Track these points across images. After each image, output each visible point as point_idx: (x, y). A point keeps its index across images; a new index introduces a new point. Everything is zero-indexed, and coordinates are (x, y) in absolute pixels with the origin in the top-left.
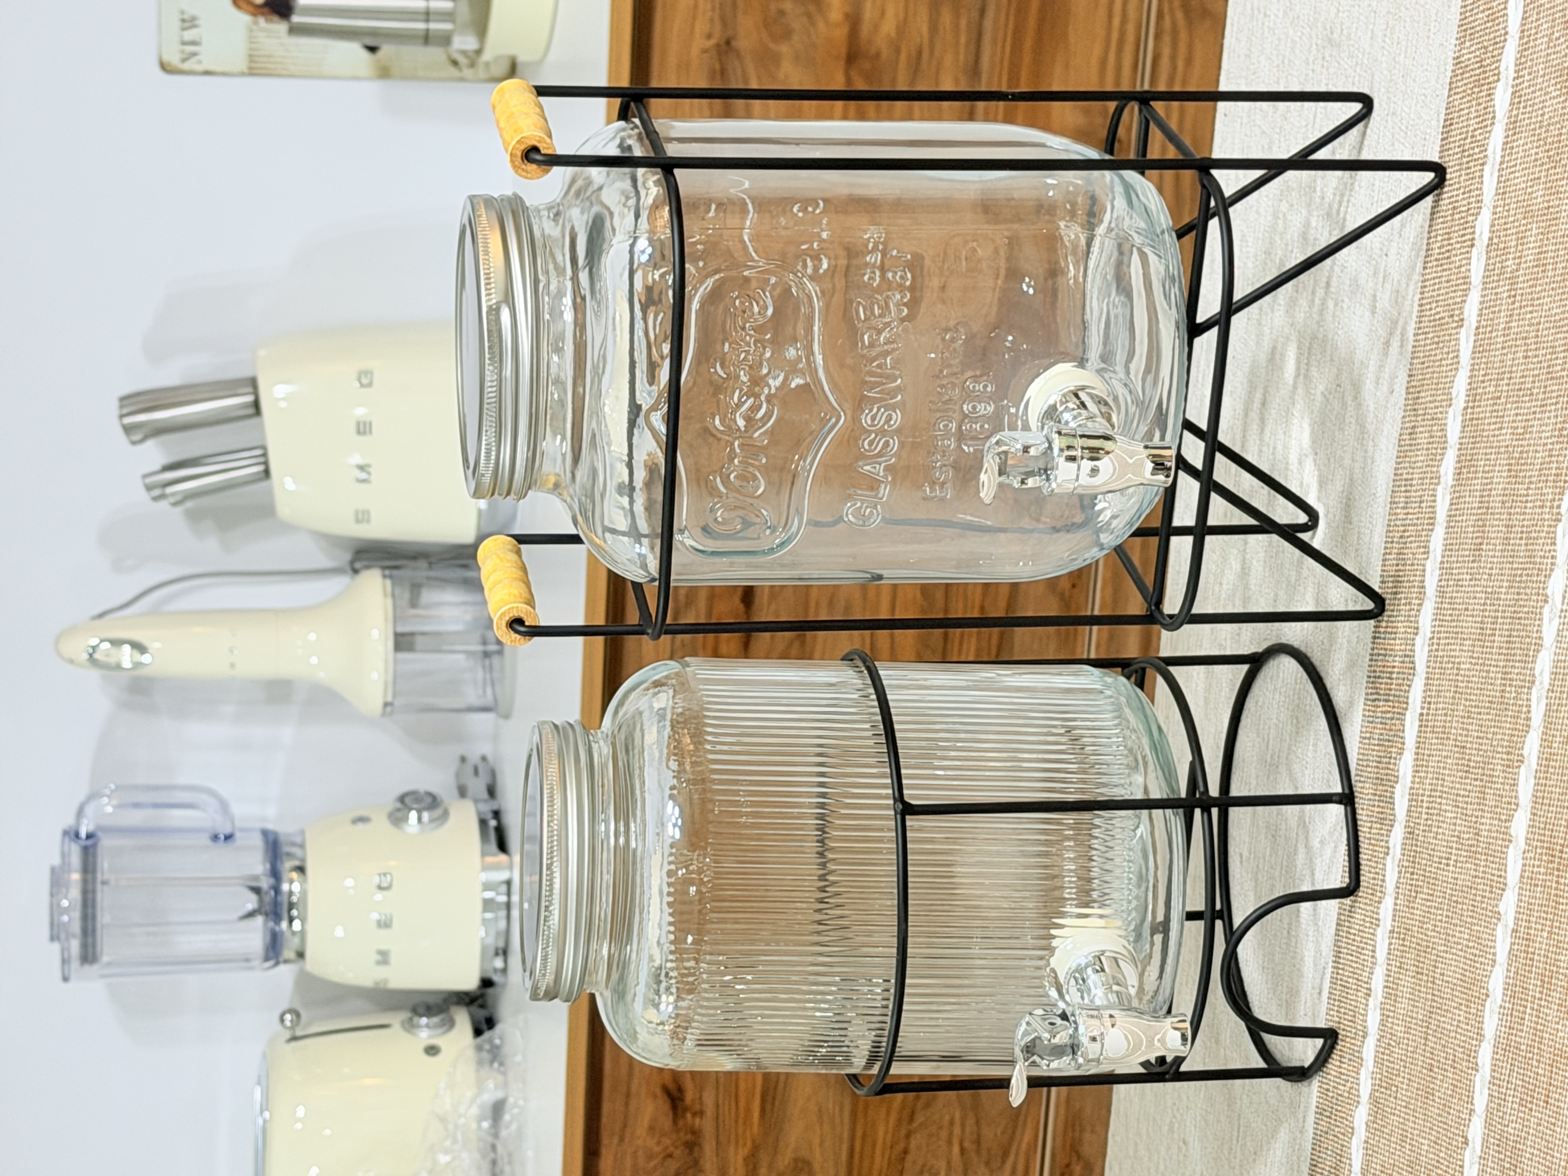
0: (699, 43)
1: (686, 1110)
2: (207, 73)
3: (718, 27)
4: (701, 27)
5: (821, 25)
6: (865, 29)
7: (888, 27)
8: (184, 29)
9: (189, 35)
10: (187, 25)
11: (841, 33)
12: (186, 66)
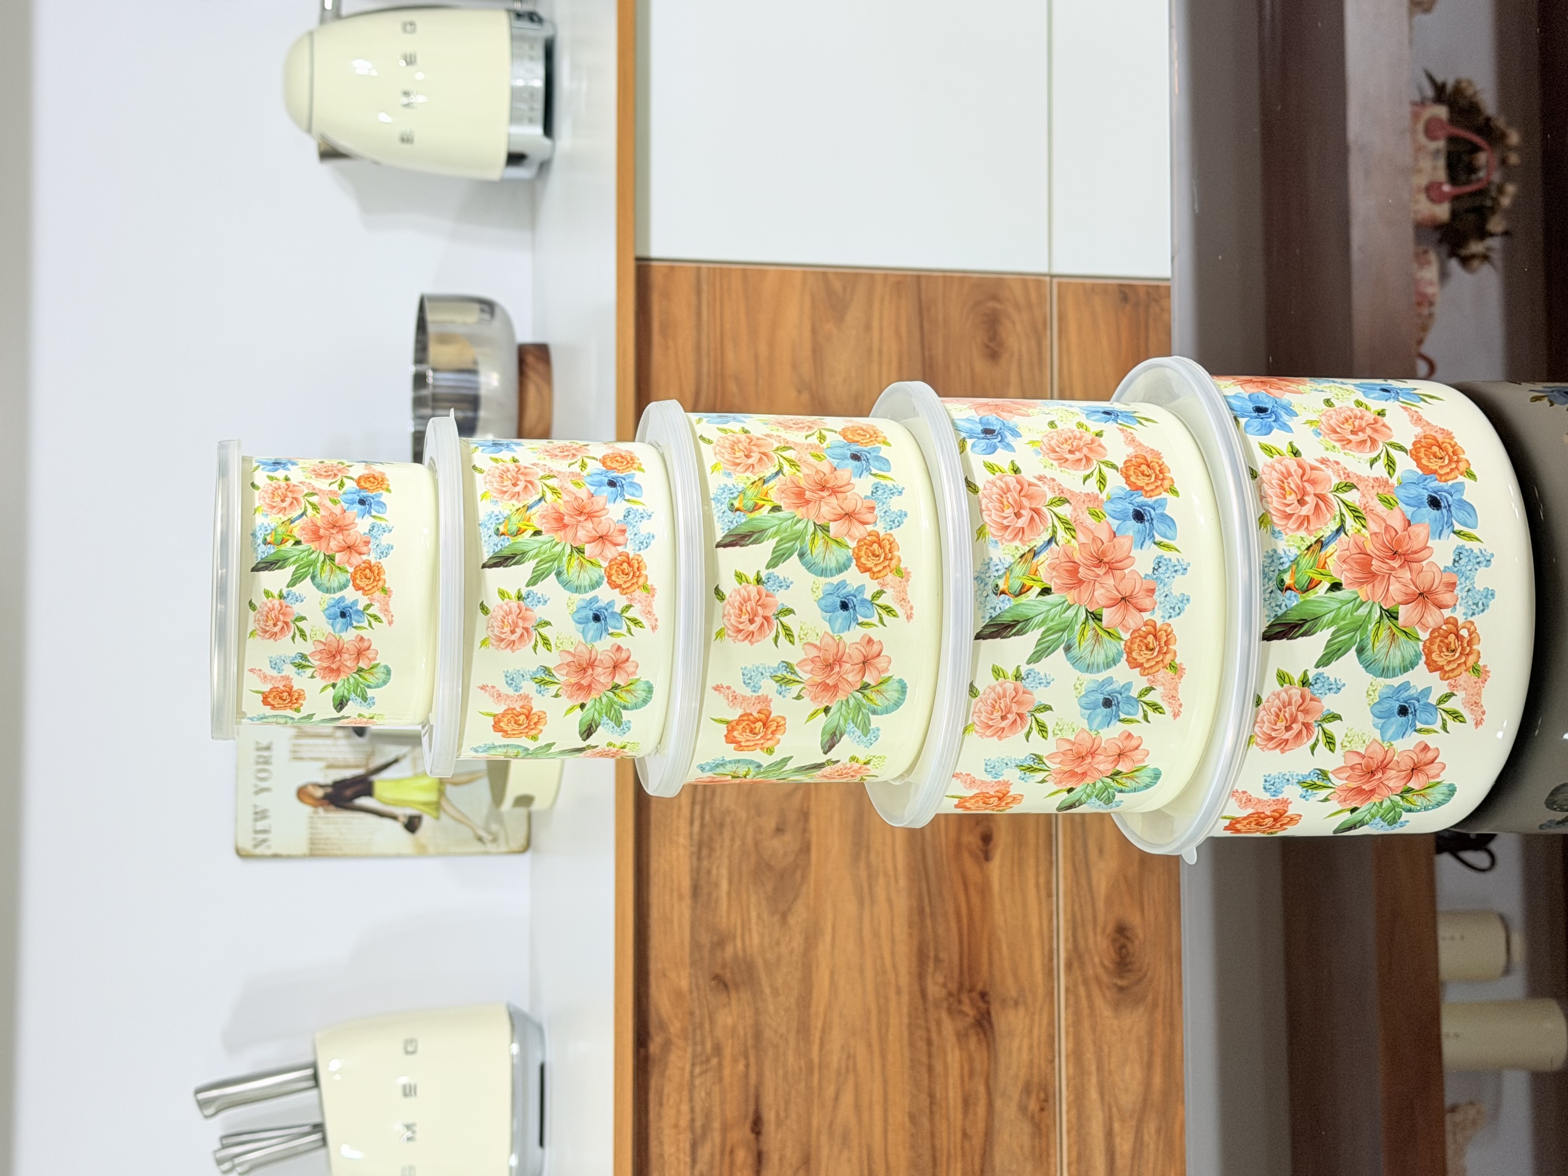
2: (276, 856)
8: (256, 820)
9: (260, 825)
10: (258, 816)
12: (258, 851)
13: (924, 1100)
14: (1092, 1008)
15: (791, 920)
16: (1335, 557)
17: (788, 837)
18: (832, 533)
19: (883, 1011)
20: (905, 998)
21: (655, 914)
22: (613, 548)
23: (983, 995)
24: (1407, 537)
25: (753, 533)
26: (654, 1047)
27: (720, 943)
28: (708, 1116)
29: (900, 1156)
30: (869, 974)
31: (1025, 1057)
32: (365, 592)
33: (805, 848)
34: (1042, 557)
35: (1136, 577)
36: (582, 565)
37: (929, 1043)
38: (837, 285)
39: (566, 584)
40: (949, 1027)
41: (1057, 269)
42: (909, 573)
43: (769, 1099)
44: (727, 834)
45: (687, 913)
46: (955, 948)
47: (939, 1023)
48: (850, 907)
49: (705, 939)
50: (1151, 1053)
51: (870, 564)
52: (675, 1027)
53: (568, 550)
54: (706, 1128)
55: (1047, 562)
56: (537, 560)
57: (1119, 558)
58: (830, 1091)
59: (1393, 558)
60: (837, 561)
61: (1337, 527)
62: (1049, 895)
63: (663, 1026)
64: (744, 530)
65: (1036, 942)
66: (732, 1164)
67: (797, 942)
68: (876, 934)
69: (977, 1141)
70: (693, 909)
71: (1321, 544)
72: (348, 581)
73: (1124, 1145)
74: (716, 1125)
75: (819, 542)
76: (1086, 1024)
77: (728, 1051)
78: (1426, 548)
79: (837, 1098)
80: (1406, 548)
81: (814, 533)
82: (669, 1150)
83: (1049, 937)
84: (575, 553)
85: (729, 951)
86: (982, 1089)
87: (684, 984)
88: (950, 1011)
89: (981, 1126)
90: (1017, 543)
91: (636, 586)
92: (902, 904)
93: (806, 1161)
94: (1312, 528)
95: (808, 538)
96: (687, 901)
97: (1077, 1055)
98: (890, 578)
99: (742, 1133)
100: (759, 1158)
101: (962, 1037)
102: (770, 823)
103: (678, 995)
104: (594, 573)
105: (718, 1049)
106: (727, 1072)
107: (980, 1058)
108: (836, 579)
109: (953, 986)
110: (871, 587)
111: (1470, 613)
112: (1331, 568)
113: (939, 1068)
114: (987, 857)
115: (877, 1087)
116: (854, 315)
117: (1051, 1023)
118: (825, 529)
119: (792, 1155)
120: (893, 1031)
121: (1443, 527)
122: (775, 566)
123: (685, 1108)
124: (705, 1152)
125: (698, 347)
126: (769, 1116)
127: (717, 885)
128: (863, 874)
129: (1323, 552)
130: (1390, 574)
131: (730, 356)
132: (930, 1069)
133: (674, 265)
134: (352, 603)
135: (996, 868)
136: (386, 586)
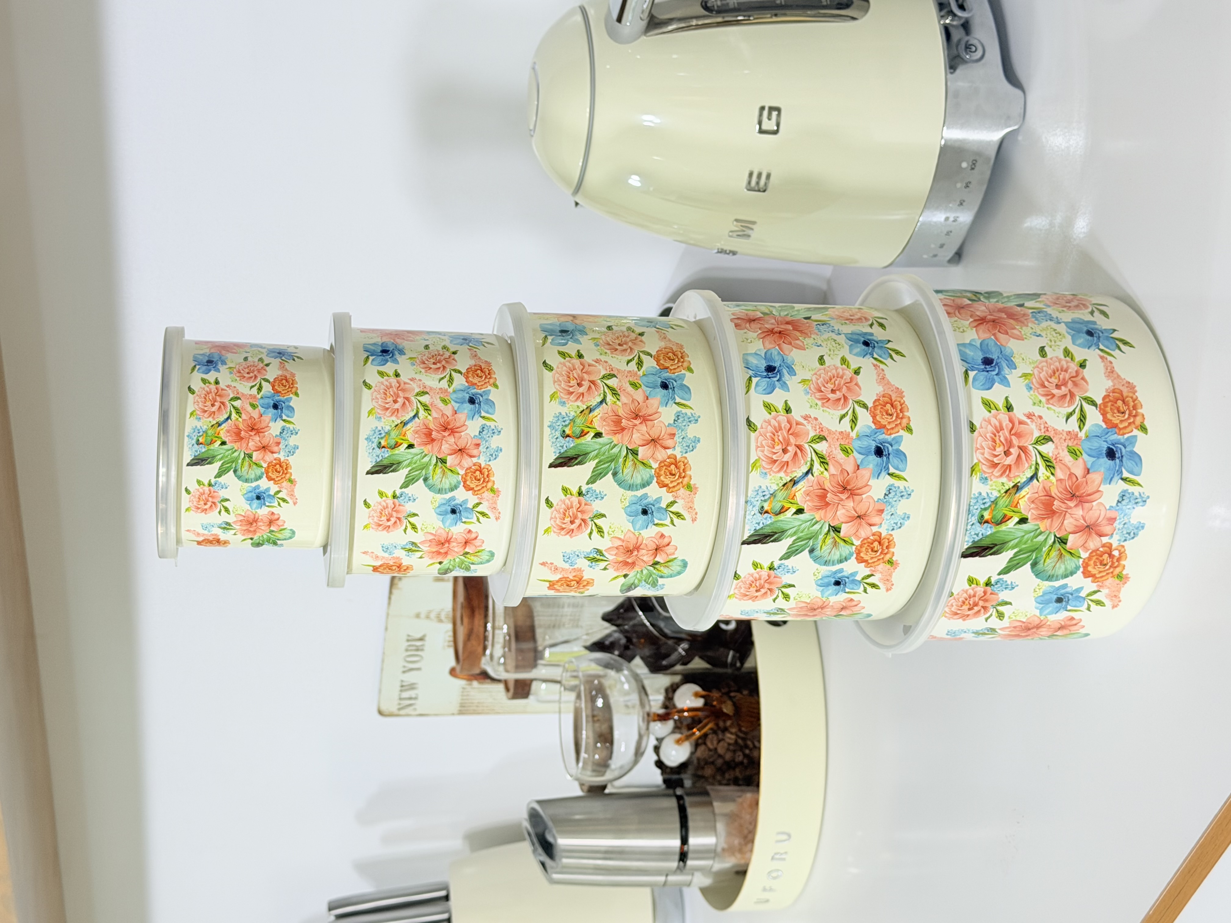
16: (1026, 499)
18: (640, 457)
22: (469, 459)
24: (1085, 483)
25: (579, 456)
32: (276, 482)
34: (799, 486)
35: (871, 501)
36: (444, 473)
39: (431, 488)
42: (696, 488)
51: (667, 481)
53: (434, 461)
55: (804, 489)
56: (409, 468)
57: (860, 485)
59: (1071, 499)
60: (642, 479)
61: (1032, 474)
64: (571, 454)
71: (1017, 488)
72: (262, 474)
75: (629, 463)
78: (1098, 491)
80: (1082, 492)
81: (626, 456)
84: (439, 463)
90: (782, 474)
91: (485, 489)
94: (1012, 475)
95: (621, 460)
98: (682, 492)
104: (452, 479)
108: (640, 493)
110: (666, 497)
111: (1123, 540)
112: (1022, 507)
118: (635, 453)
121: (1114, 475)
122: (593, 482)
129: (1017, 495)
130: (1066, 512)
134: (266, 490)
136: (292, 477)
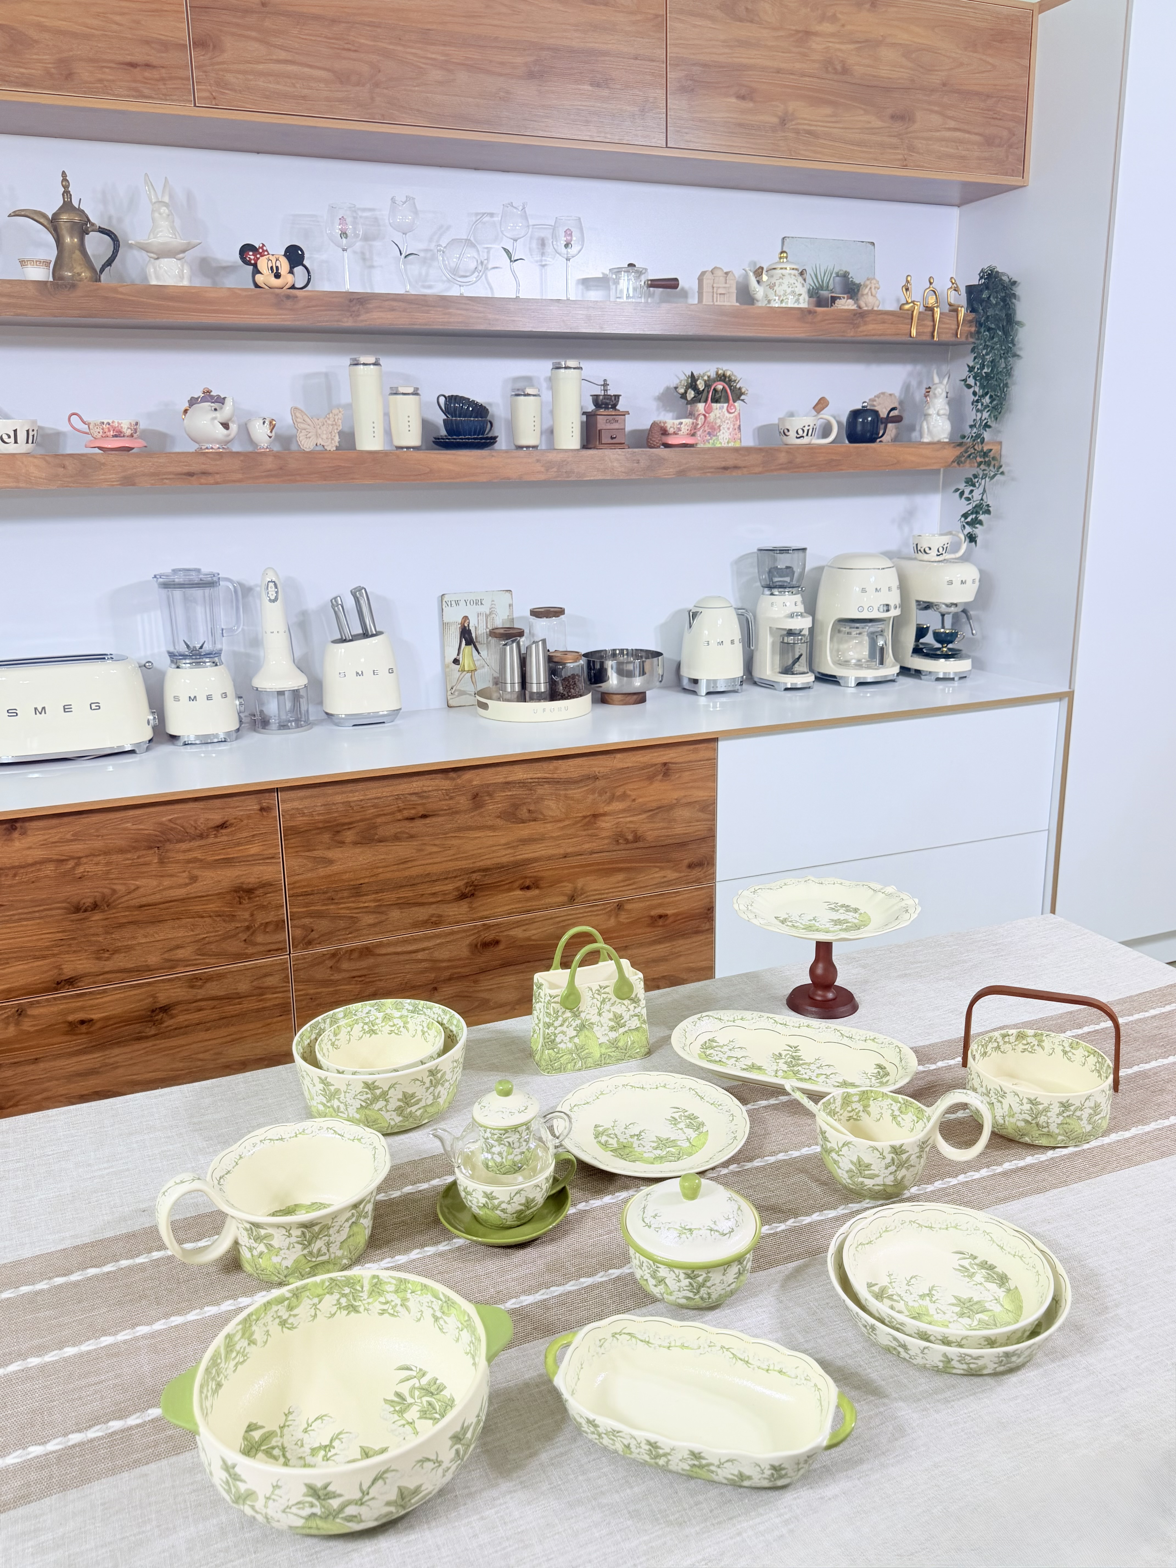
0: (597, 769)
1: (217, 831)
3: (601, 774)
4: (602, 770)
5: (603, 805)
6: (603, 818)
7: (604, 825)
11: (601, 811)
13: (435, 878)
14: (470, 936)
15: (498, 820)
17: (527, 815)
19: (466, 858)
20: (471, 866)
21: (499, 769)
23: (473, 895)
26: (452, 775)
27: (490, 795)
28: (428, 797)
29: (414, 872)
30: (479, 851)
31: (451, 913)
33: (523, 822)
37: (455, 877)
38: (711, 808)
40: (460, 884)
41: (717, 884)
43: (434, 819)
44: (527, 792)
45: (500, 781)
46: (489, 882)
47: (463, 879)
48: (503, 841)
49: (490, 789)
50: (454, 960)
52: (459, 781)
54: (422, 797)
58: (437, 842)
62: (509, 914)
63: (459, 777)
65: (492, 912)
66: (410, 809)
67: (490, 823)
68: (494, 852)
69: (420, 900)
70: (501, 783)
73: (420, 956)
74: (424, 801)
76: (464, 934)
77: (451, 802)
79: (435, 845)
82: (415, 784)
83: (495, 916)
85: (487, 798)
86: (439, 899)
87: (475, 783)
88: (467, 883)
89: (426, 901)
92: (504, 860)
93: (412, 837)
96: (504, 780)
97: (452, 933)
99: (421, 811)
100: (412, 819)
101: (457, 889)
102: (532, 808)
103: (471, 781)
105: (451, 798)
106: (443, 803)
107: (451, 897)
109: (476, 883)
113: (447, 882)
114: (522, 889)
115: (438, 860)
116: (702, 815)
117: (464, 921)
119: (413, 831)
120: (459, 863)
123: (430, 788)
124: (414, 798)
125: (690, 762)
126: (428, 821)
127: (510, 791)
128: (515, 844)
131: (688, 773)
132: (446, 879)
133: (715, 750)
135: (518, 893)
